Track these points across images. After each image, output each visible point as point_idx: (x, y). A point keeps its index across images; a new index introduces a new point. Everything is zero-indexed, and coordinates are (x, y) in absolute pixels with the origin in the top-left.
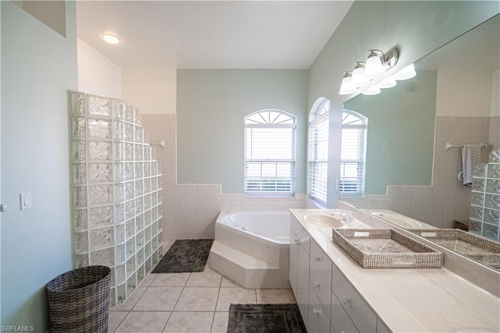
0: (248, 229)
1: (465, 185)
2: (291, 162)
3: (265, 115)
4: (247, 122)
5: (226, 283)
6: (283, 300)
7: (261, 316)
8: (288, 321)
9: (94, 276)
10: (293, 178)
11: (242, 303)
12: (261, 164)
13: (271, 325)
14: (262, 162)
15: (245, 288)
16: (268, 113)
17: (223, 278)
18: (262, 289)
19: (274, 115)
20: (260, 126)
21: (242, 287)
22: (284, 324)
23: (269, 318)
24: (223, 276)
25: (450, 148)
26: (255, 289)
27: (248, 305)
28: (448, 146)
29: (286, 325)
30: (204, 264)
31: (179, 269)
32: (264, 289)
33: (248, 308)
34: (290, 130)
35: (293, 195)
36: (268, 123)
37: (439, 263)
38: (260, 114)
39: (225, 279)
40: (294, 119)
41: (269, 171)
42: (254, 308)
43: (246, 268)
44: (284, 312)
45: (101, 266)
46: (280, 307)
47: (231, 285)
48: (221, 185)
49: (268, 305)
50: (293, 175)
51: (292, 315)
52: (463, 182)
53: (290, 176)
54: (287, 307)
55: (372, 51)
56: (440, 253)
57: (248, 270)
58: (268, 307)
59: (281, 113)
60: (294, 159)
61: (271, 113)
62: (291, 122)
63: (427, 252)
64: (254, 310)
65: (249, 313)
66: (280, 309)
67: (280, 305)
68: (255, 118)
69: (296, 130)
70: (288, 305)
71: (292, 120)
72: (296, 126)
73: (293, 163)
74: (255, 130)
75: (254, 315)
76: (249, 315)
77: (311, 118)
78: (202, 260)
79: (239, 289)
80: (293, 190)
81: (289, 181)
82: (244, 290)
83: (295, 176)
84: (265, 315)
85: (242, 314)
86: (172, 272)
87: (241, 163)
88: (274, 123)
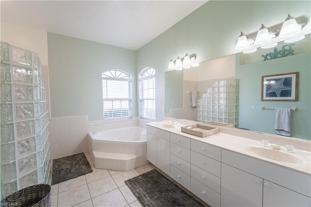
0: (117, 139)
1: (193, 107)
2: (129, 100)
3: (113, 72)
4: (103, 76)
5: (112, 173)
6: (148, 169)
7: (144, 180)
8: (157, 177)
9: (26, 197)
10: (131, 108)
11: (130, 178)
12: (112, 101)
13: (151, 182)
14: (112, 100)
15: (126, 171)
16: (115, 71)
17: (109, 171)
18: (134, 169)
19: (118, 73)
20: (110, 78)
21: (123, 171)
22: (156, 179)
23: (148, 179)
24: (108, 170)
25: (188, 93)
26: (132, 170)
27: (134, 178)
28: (188, 92)
29: (157, 179)
30: (90, 167)
31: (73, 176)
32: (136, 168)
33: (135, 179)
34: (127, 82)
35: (131, 118)
36: (115, 77)
37: (218, 131)
38: (111, 72)
39: (111, 171)
40: (129, 76)
41: (117, 105)
42: (138, 178)
43: (125, 160)
44: (153, 174)
45: (34, 186)
46: (149, 173)
47: (116, 173)
48: (87, 116)
49: (144, 174)
50: (130, 107)
51: (157, 174)
52: (192, 106)
53: (128, 107)
54: (152, 172)
55: (187, 54)
56: (218, 128)
57: (127, 160)
58: (144, 175)
59: (122, 72)
60: (130, 98)
61: (117, 72)
62: (128, 78)
63: (213, 129)
64: (138, 179)
65: (138, 181)
66: (150, 174)
67: (149, 172)
68: (107, 74)
69: (131, 83)
70: (152, 171)
71: (128, 77)
72: (131, 80)
73: (130, 100)
74: (108, 81)
75: (140, 181)
76: (138, 182)
77: (140, 77)
78: (86, 165)
79: (122, 173)
80: (130, 115)
81: (128, 110)
82: (125, 172)
83: (132, 107)
84: (146, 178)
85: (134, 183)
86: (69, 179)
87: (101, 101)
88: (118, 77)
